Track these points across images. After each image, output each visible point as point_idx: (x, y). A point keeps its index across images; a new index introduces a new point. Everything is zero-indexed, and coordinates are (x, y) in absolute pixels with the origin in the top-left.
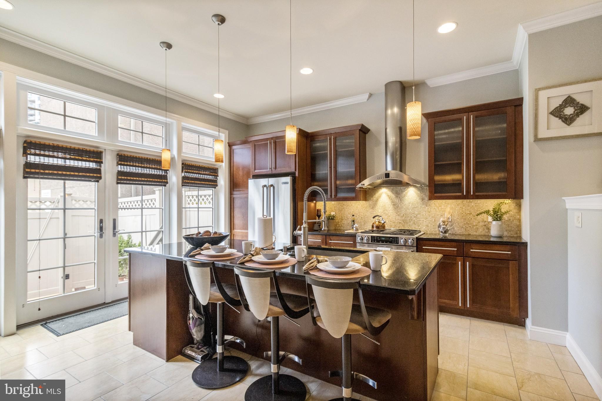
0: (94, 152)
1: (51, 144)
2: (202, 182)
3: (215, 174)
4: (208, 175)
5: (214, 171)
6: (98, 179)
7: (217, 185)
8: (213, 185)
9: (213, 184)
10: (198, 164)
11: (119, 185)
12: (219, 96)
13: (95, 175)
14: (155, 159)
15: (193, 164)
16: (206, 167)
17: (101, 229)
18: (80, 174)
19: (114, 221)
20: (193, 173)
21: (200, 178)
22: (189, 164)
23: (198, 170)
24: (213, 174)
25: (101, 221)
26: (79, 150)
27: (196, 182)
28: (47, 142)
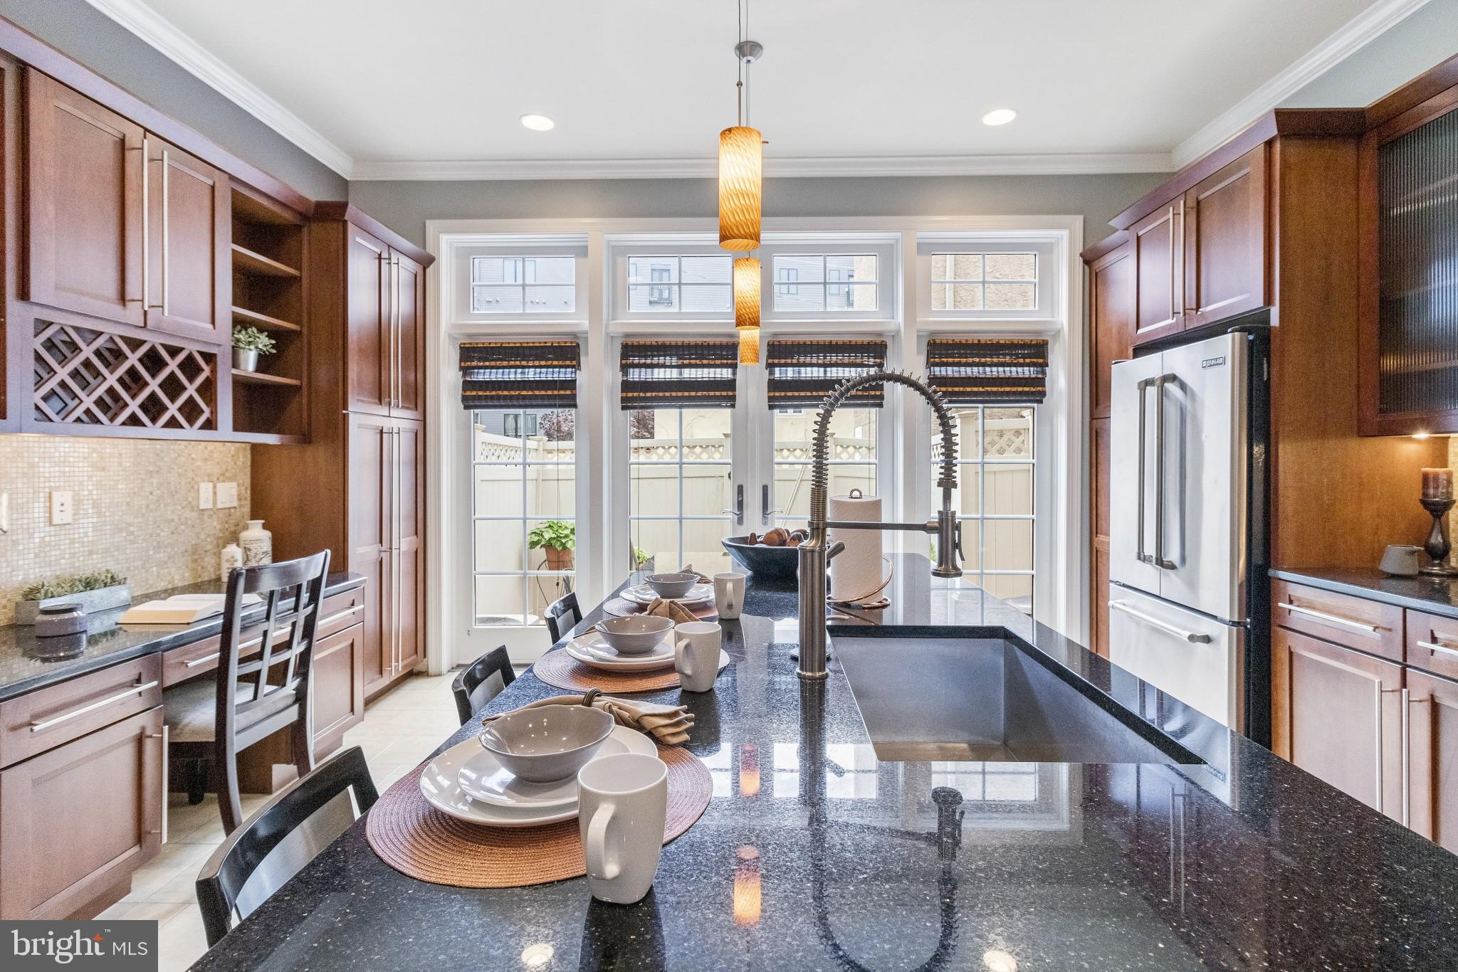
0: (721, 346)
1: (654, 343)
2: (989, 389)
3: (1035, 360)
4: (1009, 365)
5: (1036, 351)
6: (731, 401)
7: (1043, 394)
8: (1033, 393)
9: (1033, 391)
10: (973, 338)
11: (776, 411)
12: (999, 117)
13: (724, 394)
14: (850, 341)
15: (957, 339)
16: (1001, 342)
17: (740, 505)
18: (699, 394)
19: (765, 488)
20: (959, 364)
21: (981, 376)
22: (944, 342)
23: (979, 356)
24: (1028, 360)
25: (740, 490)
26: (696, 346)
27: (969, 389)
28: (648, 341)
